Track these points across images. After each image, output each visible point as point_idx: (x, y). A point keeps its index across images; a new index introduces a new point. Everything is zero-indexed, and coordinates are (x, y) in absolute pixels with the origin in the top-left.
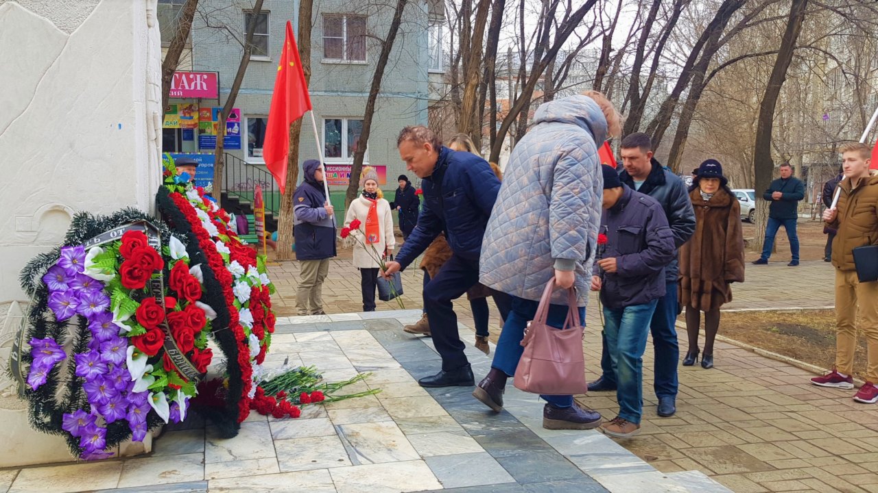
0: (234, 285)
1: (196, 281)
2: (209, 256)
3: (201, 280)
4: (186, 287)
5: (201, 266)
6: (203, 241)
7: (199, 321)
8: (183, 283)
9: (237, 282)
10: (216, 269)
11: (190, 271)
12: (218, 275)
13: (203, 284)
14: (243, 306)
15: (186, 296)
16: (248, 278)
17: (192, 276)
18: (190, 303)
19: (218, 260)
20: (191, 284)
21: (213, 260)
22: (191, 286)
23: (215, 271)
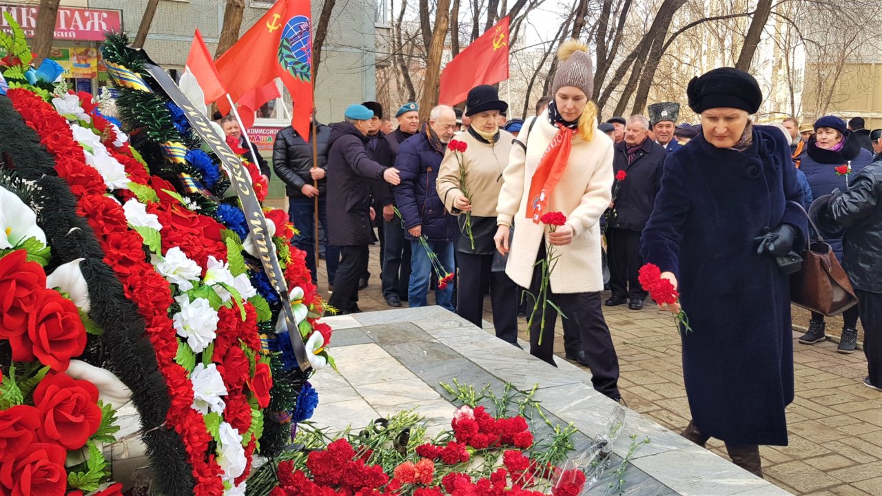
0: (177, 308)
1: (69, 306)
2: (105, 237)
3: (84, 304)
4: (38, 326)
5: (82, 265)
6: (86, 198)
7: (80, 419)
8: (27, 315)
9: (183, 301)
10: (126, 270)
11: (51, 281)
12: (131, 288)
13: (89, 314)
14: (199, 358)
15: (36, 353)
16: (210, 288)
17: (56, 293)
18: (51, 371)
19: (129, 248)
20: (52, 316)
21: (118, 247)
22: (52, 322)
23: (123, 276)
